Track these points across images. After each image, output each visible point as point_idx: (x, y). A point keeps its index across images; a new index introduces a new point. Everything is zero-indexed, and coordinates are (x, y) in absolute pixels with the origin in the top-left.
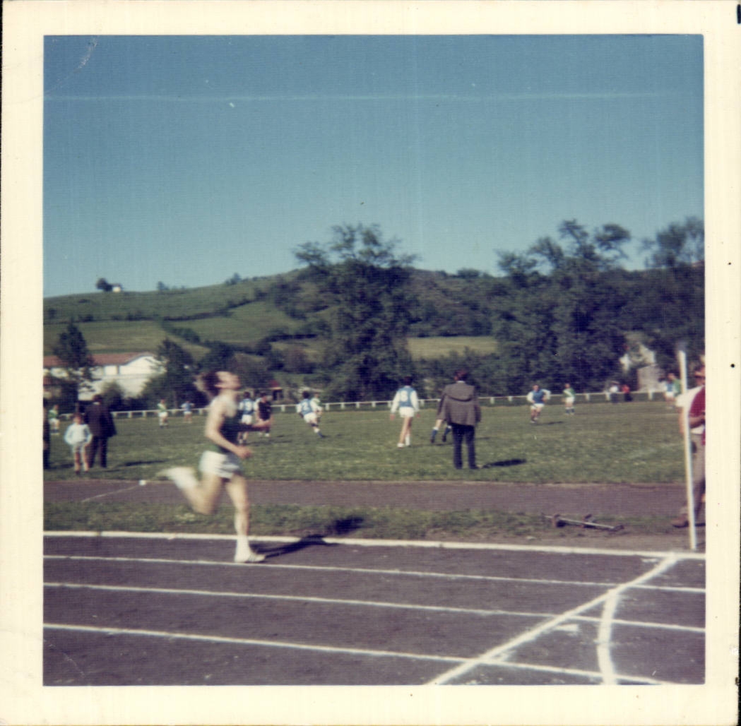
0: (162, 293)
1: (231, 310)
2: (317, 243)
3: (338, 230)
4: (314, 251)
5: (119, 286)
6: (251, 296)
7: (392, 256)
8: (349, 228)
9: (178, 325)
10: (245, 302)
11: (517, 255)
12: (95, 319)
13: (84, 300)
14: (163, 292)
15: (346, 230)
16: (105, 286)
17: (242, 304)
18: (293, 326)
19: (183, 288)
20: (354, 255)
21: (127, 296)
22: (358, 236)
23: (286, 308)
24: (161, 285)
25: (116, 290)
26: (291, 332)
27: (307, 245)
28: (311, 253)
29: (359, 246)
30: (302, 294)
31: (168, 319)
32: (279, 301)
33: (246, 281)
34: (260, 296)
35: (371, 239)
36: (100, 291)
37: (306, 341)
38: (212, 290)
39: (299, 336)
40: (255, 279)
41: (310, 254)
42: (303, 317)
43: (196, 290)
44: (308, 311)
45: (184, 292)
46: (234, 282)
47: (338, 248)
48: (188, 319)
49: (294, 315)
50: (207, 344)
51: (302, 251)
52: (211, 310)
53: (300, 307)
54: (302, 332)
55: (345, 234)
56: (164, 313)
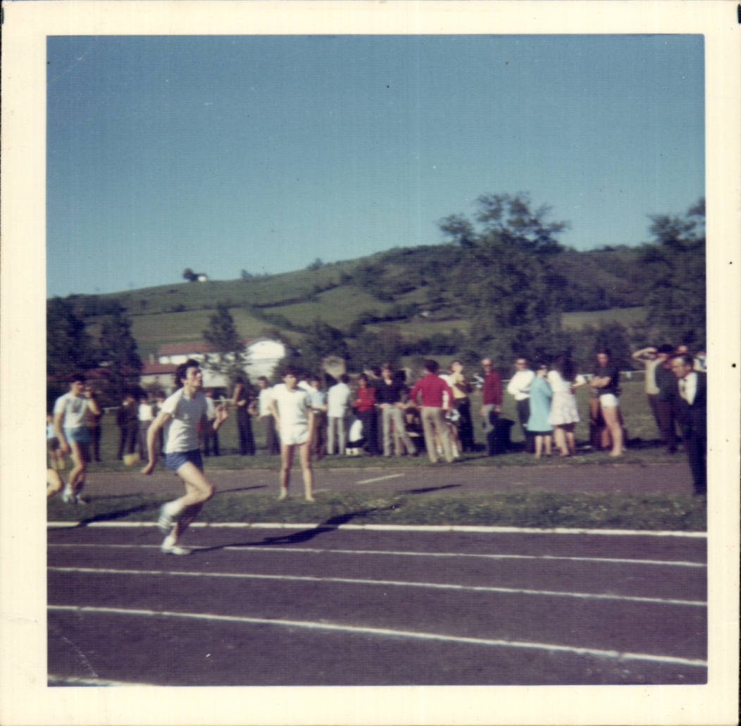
0: (247, 281)
1: (320, 295)
2: (462, 215)
3: (484, 200)
4: (460, 223)
5: (204, 275)
6: (336, 281)
7: (540, 225)
8: (496, 197)
9: (267, 311)
10: (332, 286)
11: (672, 218)
12: (186, 308)
13: (172, 290)
14: (247, 279)
15: (492, 200)
16: (191, 276)
17: (328, 289)
18: (383, 308)
19: (266, 275)
20: (501, 225)
21: (213, 285)
22: (506, 207)
23: (373, 291)
24: (244, 273)
25: (202, 279)
26: (381, 315)
27: (452, 218)
28: (456, 225)
29: (506, 216)
30: (387, 277)
31: (256, 306)
32: (367, 284)
33: (329, 265)
34: (347, 279)
35: (519, 208)
36: (186, 281)
37: (398, 324)
38: (297, 276)
39: (389, 319)
40: (338, 263)
41: (455, 227)
42: (391, 299)
43: (280, 276)
44: (395, 293)
45: (268, 278)
46: (316, 267)
47: (485, 219)
48: (277, 305)
49: (382, 297)
50: (301, 329)
51: (447, 224)
52: (297, 296)
53: (387, 290)
54: (392, 315)
55: (491, 204)
56: (252, 300)
